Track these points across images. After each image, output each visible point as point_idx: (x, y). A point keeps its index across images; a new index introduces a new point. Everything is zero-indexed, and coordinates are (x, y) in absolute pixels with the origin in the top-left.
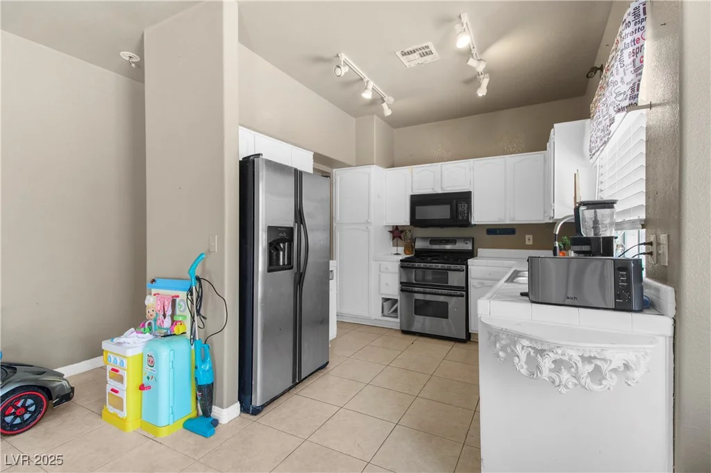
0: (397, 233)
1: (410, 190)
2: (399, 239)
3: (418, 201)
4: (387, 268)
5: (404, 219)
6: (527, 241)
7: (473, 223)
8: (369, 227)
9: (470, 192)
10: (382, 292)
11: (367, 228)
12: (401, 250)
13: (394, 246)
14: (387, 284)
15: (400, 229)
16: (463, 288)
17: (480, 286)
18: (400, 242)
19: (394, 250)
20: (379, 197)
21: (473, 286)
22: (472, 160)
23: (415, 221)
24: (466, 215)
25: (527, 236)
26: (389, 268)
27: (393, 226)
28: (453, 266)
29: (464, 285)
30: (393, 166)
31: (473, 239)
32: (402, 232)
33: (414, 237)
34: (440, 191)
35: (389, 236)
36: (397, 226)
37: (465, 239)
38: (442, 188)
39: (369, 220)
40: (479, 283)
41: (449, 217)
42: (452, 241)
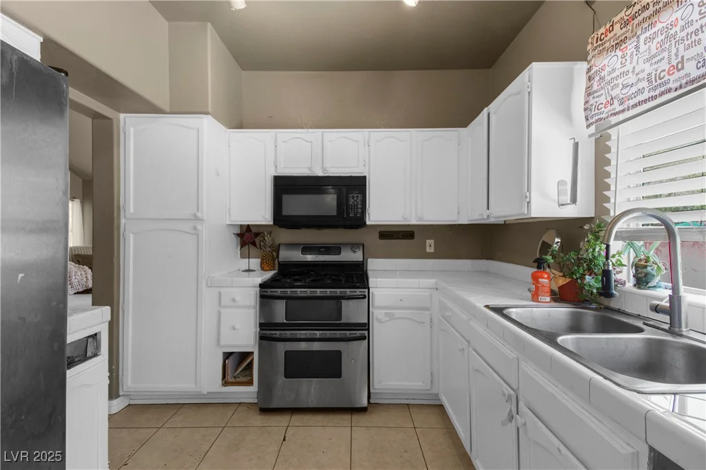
0: (248, 237)
1: (273, 168)
2: (251, 246)
3: (284, 186)
4: (234, 300)
5: (262, 214)
6: (428, 247)
7: (368, 223)
8: (199, 227)
9: (365, 177)
10: (222, 343)
11: (195, 228)
12: (255, 263)
13: (242, 257)
14: (234, 328)
15: (254, 230)
16: (364, 325)
17: (387, 319)
18: (253, 250)
19: (244, 263)
20: (218, 175)
21: (378, 320)
22: (366, 130)
23: (280, 218)
24: (360, 211)
25: (428, 242)
26: (238, 298)
27: (241, 226)
28: (348, 292)
29: (367, 322)
30: (240, 126)
31: (363, 244)
32: (257, 235)
33: (277, 243)
34: (319, 173)
35: (234, 242)
36: (248, 225)
37: (354, 246)
38: (324, 169)
39: (199, 215)
40: (386, 314)
41: (335, 213)
42: (336, 249)
